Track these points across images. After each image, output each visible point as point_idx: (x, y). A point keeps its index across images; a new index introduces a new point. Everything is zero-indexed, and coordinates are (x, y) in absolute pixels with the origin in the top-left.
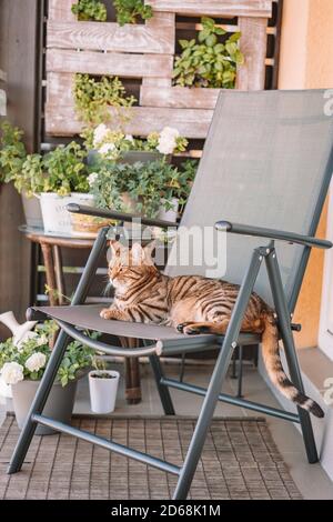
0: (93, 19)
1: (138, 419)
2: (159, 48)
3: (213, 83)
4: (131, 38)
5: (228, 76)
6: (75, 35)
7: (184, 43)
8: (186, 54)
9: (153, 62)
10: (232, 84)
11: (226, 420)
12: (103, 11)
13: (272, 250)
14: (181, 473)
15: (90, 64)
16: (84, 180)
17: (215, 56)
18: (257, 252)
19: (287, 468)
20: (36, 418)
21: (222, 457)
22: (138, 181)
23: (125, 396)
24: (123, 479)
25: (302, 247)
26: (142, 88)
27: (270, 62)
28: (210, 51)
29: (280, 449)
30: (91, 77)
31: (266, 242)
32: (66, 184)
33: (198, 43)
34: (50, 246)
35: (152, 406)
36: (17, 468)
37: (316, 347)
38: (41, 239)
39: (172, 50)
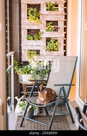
0: (30, 40)
1: (42, 116)
2: (43, 44)
3: (54, 50)
4: (37, 43)
5: (56, 49)
6: (27, 43)
7: (48, 43)
8: (48, 45)
9: (42, 47)
10: (57, 50)
11: (58, 116)
12: (32, 38)
13: (64, 87)
14: (49, 126)
15: (30, 48)
16: (30, 72)
17: (54, 45)
18: (61, 88)
19: (69, 124)
20: (24, 117)
21: (57, 123)
22: (40, 72)
23: (39, 112)
24: (40, 127)
25: (69, 86)
26: (40, 52)
27: (65, 45)
28: (53, 45)
29: (68, 121)
30: (30, 50)
31: (62, 86)
32: (27, 73)
33: (50, 43)
34: (24, 84)
35: (44, 114)
36: (21, 126)
37: (75, 101)
38: (22, 83)
39: (46, 45)
